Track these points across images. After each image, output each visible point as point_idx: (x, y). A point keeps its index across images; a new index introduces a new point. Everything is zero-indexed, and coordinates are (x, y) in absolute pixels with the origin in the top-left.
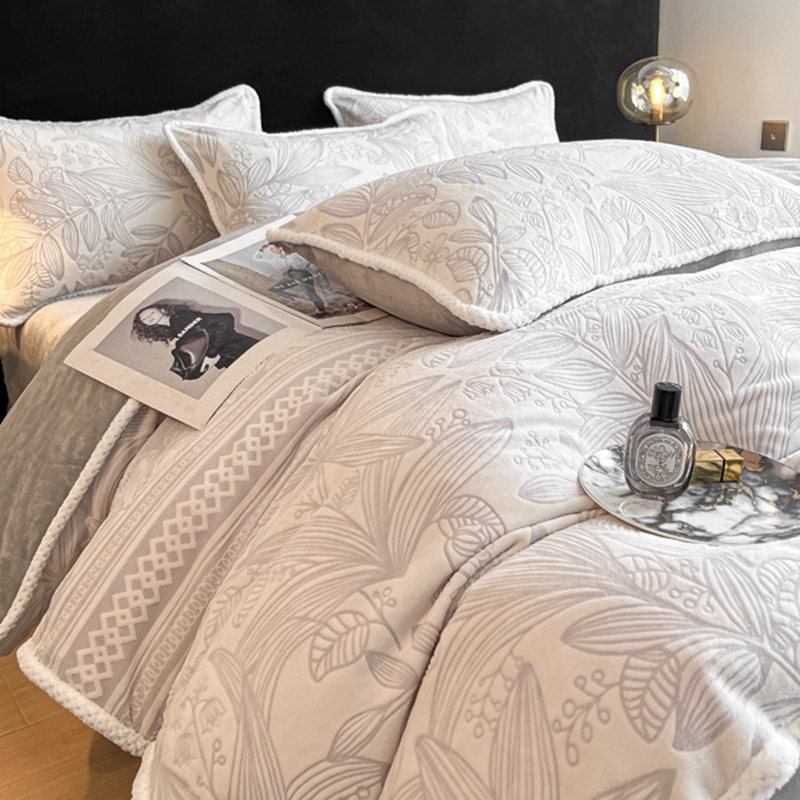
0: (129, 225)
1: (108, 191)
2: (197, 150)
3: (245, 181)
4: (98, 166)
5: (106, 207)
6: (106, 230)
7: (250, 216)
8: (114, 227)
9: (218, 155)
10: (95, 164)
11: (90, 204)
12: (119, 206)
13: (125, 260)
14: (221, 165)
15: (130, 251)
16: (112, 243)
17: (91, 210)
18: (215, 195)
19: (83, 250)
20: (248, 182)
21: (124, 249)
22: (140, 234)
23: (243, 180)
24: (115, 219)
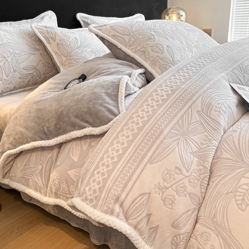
0: (22, 66)
1: (12, 52)
2: (47, 35)
3: (69, 47)
4: (7, 42)
5: (12, 58)
6: (13, 68)
7: (73, 61)
8: (16, 67)
9: (56, 37)
10: (5, 41)
11: (6, 58)
12: (17, 58)
13: (20, 80)
14: (58, 41)
15: (23, 76)
16: (15, 73)
17: (6, 60)
18: (56, 53)
19: (4, 77)
20: (71, 48)
21: (20, 76)
22: (25, 69)
23: (68, 46)
24: (16, 63)
